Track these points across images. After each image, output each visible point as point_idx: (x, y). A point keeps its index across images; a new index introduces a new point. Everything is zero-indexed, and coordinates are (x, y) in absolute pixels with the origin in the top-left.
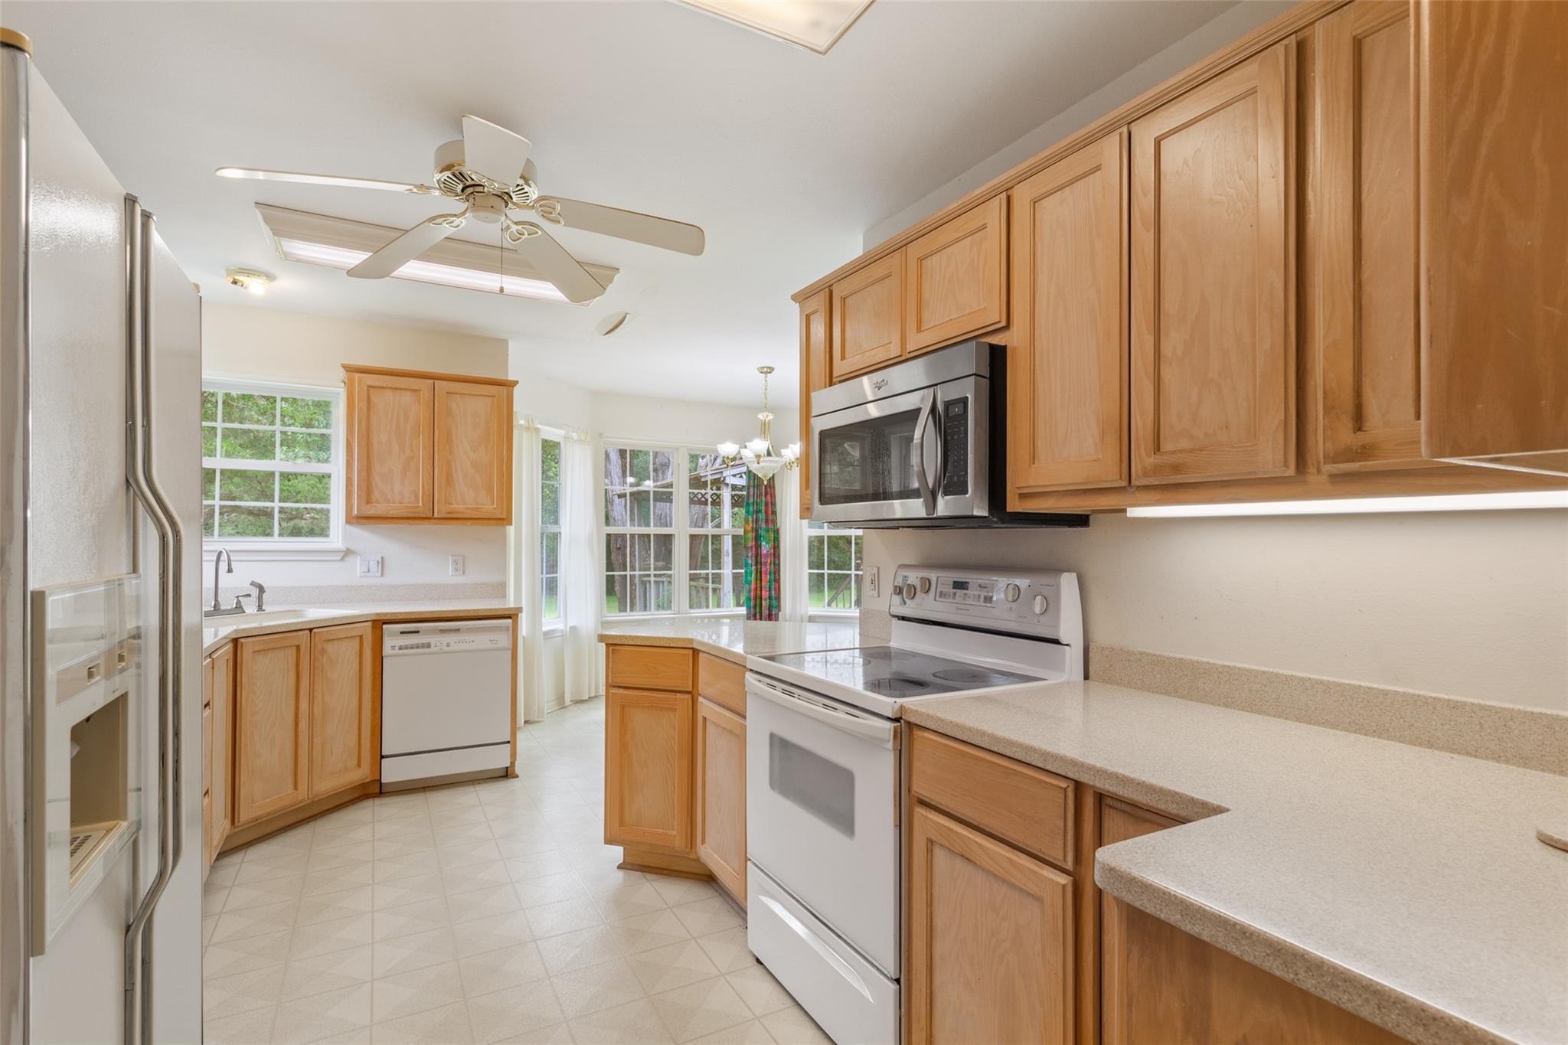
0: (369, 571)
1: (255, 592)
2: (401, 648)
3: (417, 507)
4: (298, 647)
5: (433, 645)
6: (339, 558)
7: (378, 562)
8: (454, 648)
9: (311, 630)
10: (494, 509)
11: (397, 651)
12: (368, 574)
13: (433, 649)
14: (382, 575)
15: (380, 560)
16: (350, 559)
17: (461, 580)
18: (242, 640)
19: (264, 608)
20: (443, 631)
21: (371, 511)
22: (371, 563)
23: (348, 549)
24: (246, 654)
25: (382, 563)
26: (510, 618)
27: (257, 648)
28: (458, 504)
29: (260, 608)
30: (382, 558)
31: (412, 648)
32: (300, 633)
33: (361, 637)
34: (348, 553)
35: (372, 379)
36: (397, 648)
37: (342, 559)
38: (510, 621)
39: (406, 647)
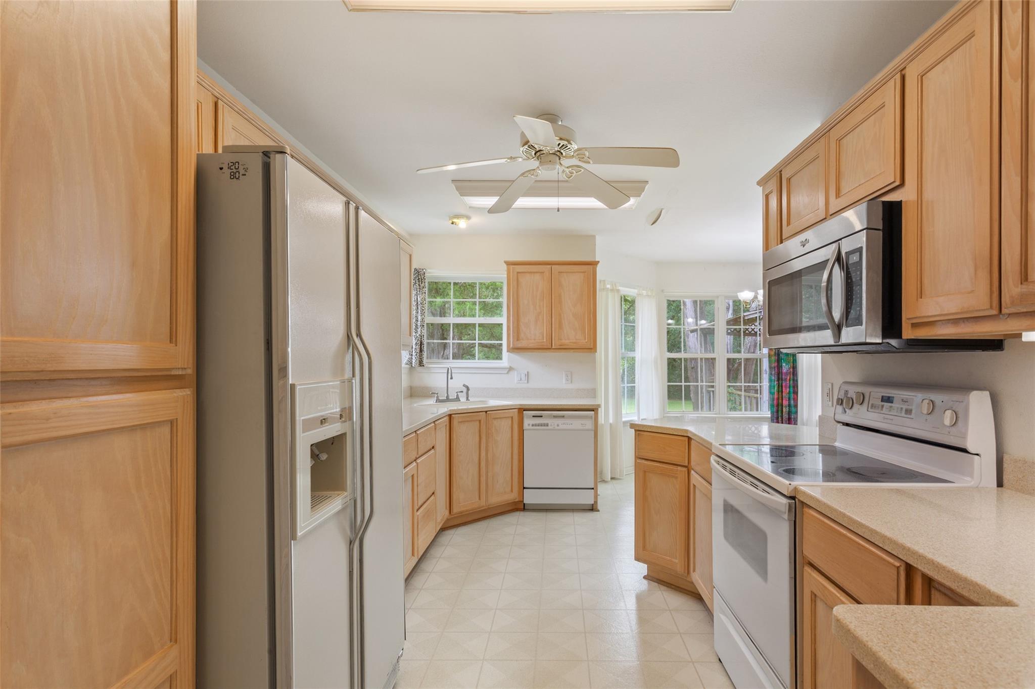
0: (521, 380)
1: (465, 390)
2: (533, 425)
3: (544, 342)
4: (480, 421)
5: (549, 424)
6: (506, 372)
7: (526, 375)
8: (561, 427)
9: (486, 412)
10: (586, 342)
11: (531, 427)
12: (520, 382)
13: (549, 427)
14: (528, 382)
15: (527, 374)
16: (511, 372)
17: (570, 386)
18: (453, 415)
19: (469, 398)
20: (555, 417)
21: (519, 345)
22: (522, 375)
23: (510, 367)
24: (455, 423)
25: (528, 375)
26: (593, 411)
27: (460, 420)
28: (566, 340)
29: (467, 399)
30: (528, 372)
31: (538, 426)
32: (481, 413)
33: (512, 417)
34: (510, 369)
35: (519, 268)
36: (531, 425)
37: (508, 373)
38: (593, 412)
39: (536, 425)
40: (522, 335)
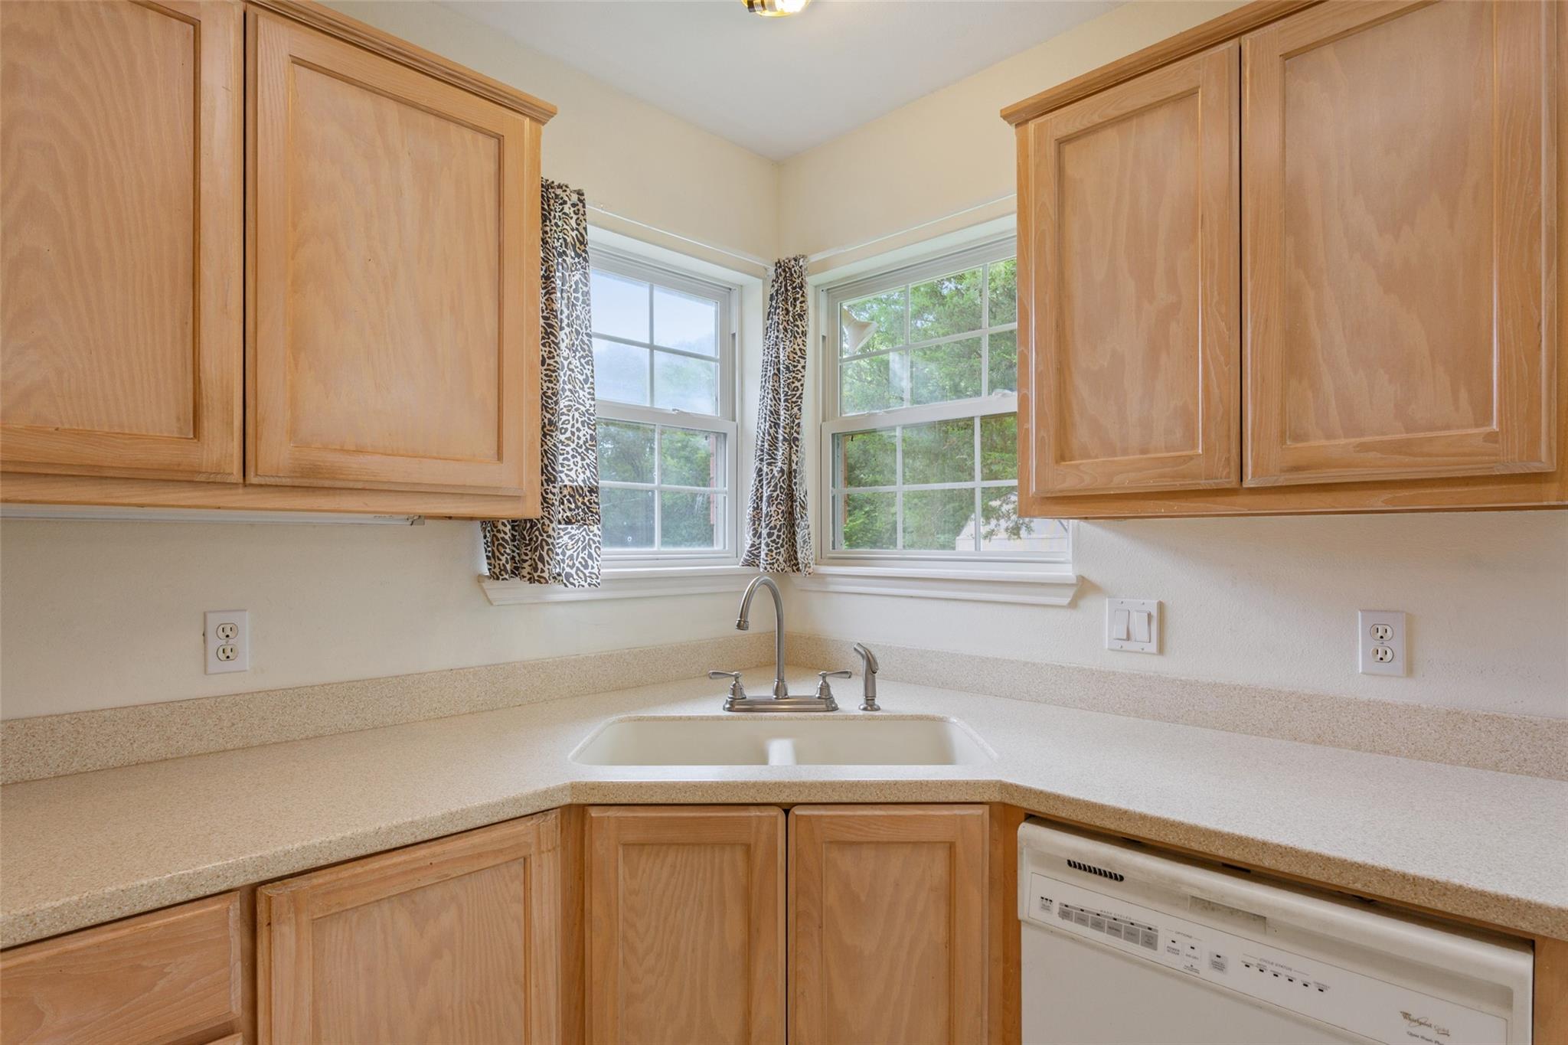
0: (1128, 638)
2: (1065, 913)
3: (1191, 458)
4: (748, 849)
5: (1163, 941)
6: (1066, 601)
7: (1150, 616)
8: (1235, 978)
9: (787, 809)
11: (1054, 919)
12: (1127, 645)
13: (1160, 955)
14: (1161, 649)
15: (1155, 613)
16: (1090, 603)
17: (1395, 691)
18: (594, 813)
19: (877, 702)
20: (1207, 906)
21: (1069, 480)
22: (1135, 616)
23: (1082, 580)
24: (602, 847)
25: (1160, 618)
26: (1524, 942)
27: (631, 837)
28: (1329, 435)
29: (870, 703)
30: (1161, 606)
31: (1097, 925)
32: (754, 813)
33: (951, 846)
34: (1083, 588)
35: (1064, 121)
36: (1056, 908)
37: (1073, 604)
39: (1081, 916)
40: (1082, 434)
